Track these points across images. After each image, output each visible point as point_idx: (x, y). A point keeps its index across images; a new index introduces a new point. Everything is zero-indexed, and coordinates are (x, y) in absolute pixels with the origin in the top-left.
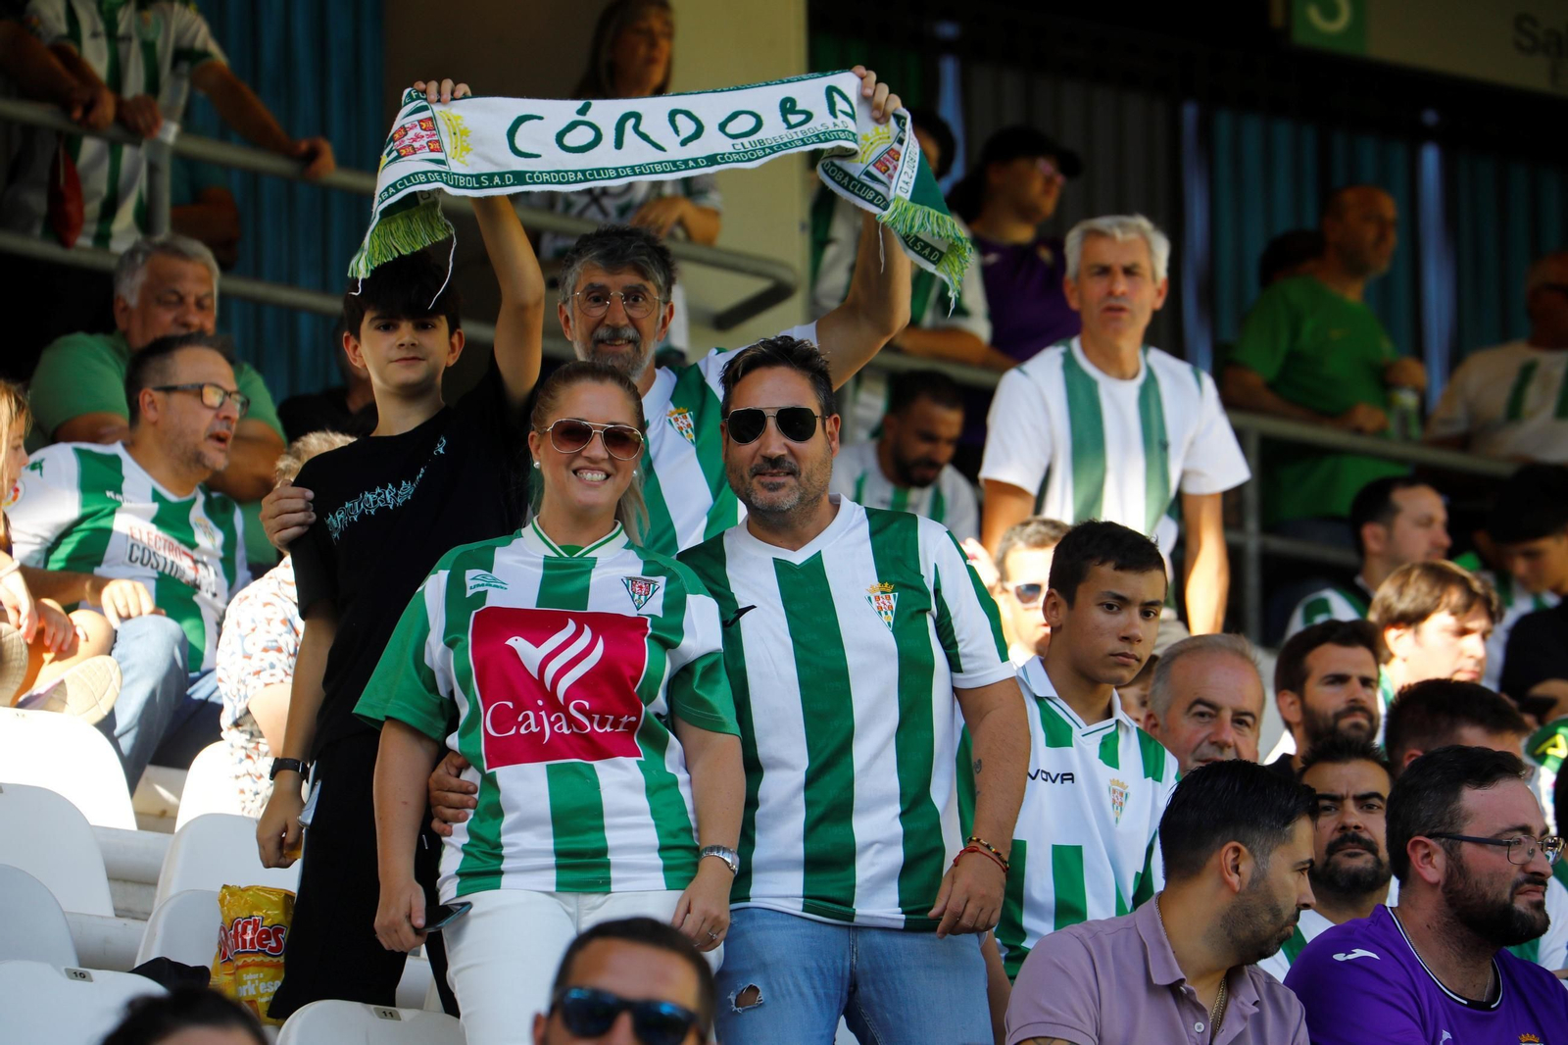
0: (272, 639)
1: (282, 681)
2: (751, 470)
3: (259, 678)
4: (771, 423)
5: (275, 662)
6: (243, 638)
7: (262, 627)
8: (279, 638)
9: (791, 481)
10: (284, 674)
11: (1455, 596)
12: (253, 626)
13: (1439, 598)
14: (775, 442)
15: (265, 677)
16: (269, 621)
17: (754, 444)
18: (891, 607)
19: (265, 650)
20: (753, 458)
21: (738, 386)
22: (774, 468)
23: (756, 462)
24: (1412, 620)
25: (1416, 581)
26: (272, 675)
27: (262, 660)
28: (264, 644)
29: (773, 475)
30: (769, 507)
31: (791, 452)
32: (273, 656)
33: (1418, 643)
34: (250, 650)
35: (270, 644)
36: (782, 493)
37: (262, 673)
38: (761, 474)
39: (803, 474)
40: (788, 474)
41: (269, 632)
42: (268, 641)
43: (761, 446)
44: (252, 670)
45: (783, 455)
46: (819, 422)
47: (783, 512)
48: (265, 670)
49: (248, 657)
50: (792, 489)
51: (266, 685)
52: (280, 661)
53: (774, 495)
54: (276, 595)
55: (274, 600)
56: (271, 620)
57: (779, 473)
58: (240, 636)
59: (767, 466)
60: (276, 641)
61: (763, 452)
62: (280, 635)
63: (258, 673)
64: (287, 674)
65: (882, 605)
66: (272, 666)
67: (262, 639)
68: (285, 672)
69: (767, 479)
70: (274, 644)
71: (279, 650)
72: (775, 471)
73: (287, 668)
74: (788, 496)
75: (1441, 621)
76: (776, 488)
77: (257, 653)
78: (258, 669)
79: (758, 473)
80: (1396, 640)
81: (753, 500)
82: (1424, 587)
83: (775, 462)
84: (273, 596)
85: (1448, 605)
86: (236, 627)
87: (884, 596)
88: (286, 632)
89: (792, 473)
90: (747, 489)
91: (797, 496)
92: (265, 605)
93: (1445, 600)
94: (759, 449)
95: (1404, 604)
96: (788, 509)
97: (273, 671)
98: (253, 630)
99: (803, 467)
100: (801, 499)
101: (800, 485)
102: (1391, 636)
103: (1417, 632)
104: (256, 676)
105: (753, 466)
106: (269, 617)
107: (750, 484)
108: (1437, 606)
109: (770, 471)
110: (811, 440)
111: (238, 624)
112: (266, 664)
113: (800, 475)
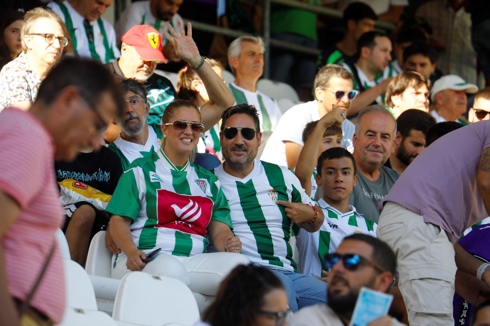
0: (20, 84)
1: (25, 100)
2: (231, 149)
3: (16, 98)
4: (239, 133)
5: (22, 93)
6: (9, 83)
7: (16, 79)
8: (22, 84)
9: (245, 153)
10: (25, 97)
11: (414, 82)
12: (13, 79)
13: (408, 83)
14: (240, 140)
15: (18, 98)
16: (18, 77)
17: (233, 140)
18: (276, 197)
19: (18, 88)
20: (232, 144)
21: (228, 119)
22: (239, 149)
23: (233, 146)
24: (400, 92)
25: (401, 78)
26: (21, 97)
27: (17, 91)
28: (17, 86)
29: (239, 151)
30: (237, 162)
31: (246, 143)
32: (20, 90)
33: (402, 99)
34: (12, 88)
35: (19, 86)
36: (242, 157)
37: (17, 97)
38: (234, 150)
39: (249, 151)
40: (244, 151)
41: (18, 81)
42: (19, 85)
43: (235, 140)
44: (13, 95)
45: (243, 144)
46: (255, 134)
47: (241, 164)
48: (18, 95)
49: (12, 90)
50: (245, 156)
51: (19, 101)
52: (24, 92)
53: (239, 158)
54: (19, 68)
55: (19, 69)
56: (19, 77)
57: (241, 150)
58: (7, 82)
59: (237, 148)
60: (21, 85)
61: (236, 143)
62: (23, 82)
63: (15, 96)
64: (26, 97)
65: (273, 196)
66: (21, 94)
67: (16, 84)
68: (26, 96)
69: (237, 152)
70: (21, 86)
71: (23, 88)
72: (240, 150)
73: (26, 95)
74: (244, 158)
75: (409, 91)
76: (240, 155)
77: (15, 90)
78: (16, 95)
79: (233, 150)
80: (395, 99)
81: (231, 159)
82: (403, 80)
83: (240, 147)
84: (18, 68)
85: (411, 85)
86: (6, 78)
87: (273, 193)
88: (25, 82)
89: (245, 150)
90: (229, 155)
91: (246, 159)
92: (16, 71)
93: (410, 83)
94: (234, 141)
95: (396, 87)
96: (243, 163)
97: (21, 96)
98: (13, 80)
99: (249, 149)
100: (248, 160)
101: (248, 155)
102: (394, 98)
103: (402, 96)
104: (15, 97)
105: (232, 147)
106: (18, 76)
107: (230, 153)
108: (408, 85)
109: (238, 149)
110: (253, 140)
111: (7, 78)
112: (18, 93)
113: (248, 151)
